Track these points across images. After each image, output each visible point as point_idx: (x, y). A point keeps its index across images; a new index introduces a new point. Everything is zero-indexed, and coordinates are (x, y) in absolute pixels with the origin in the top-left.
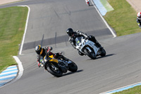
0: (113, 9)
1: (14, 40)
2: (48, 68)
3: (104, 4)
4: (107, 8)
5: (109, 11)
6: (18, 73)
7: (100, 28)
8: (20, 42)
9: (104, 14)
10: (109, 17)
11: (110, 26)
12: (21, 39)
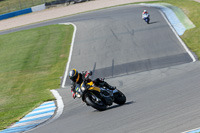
0: (194, 26)
1: (54, 71)
2: (87, 99)
3: (181, 19)
4: (185, 24)
5: (189, 28)
6: (55, 111)
7: (175, 53)
8: (63, 74)
9: (181, 33)
10: (188, 37)
11: (190, 49)
12: (64, 69)
